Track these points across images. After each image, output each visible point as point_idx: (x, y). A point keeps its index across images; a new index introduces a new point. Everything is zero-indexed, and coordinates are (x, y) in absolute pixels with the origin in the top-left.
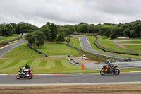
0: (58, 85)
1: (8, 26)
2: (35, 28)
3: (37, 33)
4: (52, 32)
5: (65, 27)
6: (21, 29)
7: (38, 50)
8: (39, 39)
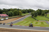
0: (42, 31)
1: (25, 10)
2: (34, 11)
3: (35, 12)
4: (40, 12)
5: (45, 10)
6: (29, 11)
7: (35, 18)
8: (35, 15)
